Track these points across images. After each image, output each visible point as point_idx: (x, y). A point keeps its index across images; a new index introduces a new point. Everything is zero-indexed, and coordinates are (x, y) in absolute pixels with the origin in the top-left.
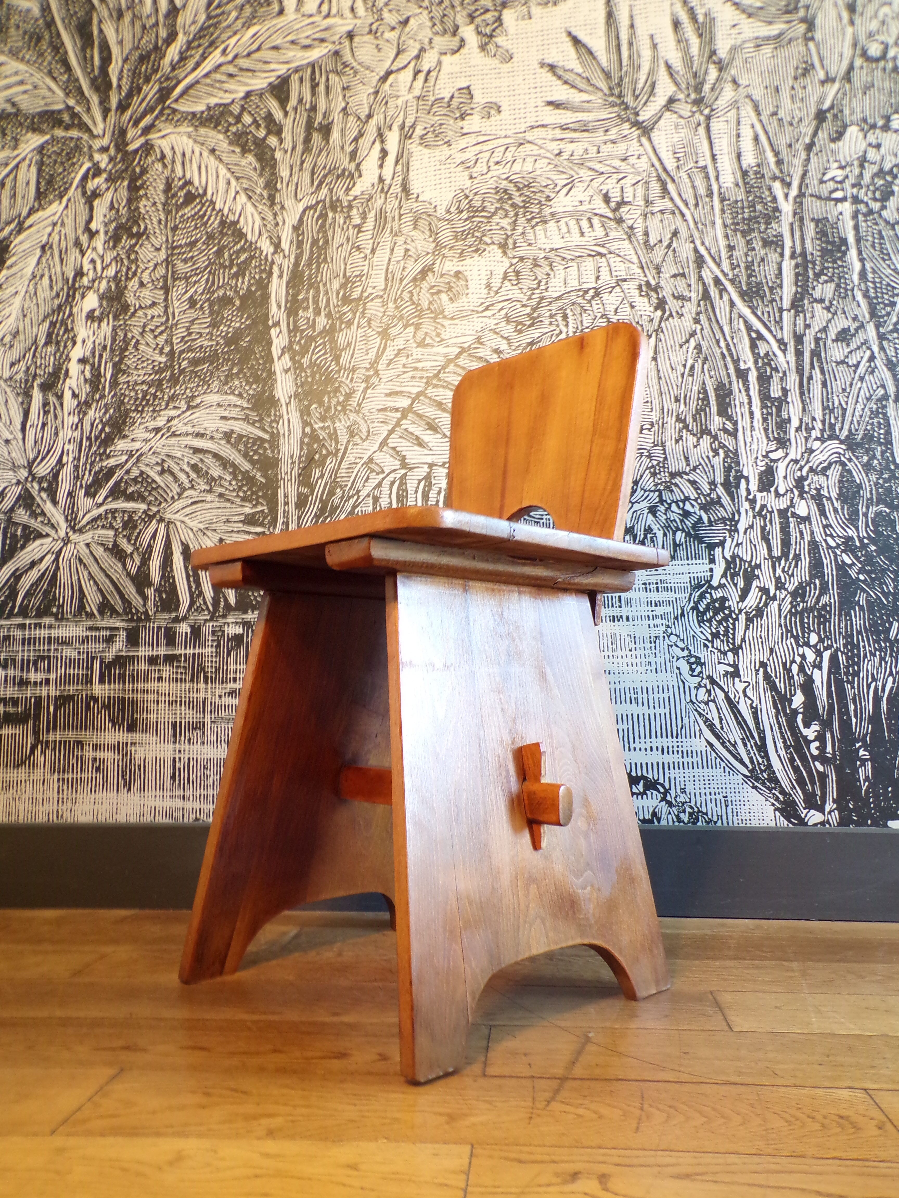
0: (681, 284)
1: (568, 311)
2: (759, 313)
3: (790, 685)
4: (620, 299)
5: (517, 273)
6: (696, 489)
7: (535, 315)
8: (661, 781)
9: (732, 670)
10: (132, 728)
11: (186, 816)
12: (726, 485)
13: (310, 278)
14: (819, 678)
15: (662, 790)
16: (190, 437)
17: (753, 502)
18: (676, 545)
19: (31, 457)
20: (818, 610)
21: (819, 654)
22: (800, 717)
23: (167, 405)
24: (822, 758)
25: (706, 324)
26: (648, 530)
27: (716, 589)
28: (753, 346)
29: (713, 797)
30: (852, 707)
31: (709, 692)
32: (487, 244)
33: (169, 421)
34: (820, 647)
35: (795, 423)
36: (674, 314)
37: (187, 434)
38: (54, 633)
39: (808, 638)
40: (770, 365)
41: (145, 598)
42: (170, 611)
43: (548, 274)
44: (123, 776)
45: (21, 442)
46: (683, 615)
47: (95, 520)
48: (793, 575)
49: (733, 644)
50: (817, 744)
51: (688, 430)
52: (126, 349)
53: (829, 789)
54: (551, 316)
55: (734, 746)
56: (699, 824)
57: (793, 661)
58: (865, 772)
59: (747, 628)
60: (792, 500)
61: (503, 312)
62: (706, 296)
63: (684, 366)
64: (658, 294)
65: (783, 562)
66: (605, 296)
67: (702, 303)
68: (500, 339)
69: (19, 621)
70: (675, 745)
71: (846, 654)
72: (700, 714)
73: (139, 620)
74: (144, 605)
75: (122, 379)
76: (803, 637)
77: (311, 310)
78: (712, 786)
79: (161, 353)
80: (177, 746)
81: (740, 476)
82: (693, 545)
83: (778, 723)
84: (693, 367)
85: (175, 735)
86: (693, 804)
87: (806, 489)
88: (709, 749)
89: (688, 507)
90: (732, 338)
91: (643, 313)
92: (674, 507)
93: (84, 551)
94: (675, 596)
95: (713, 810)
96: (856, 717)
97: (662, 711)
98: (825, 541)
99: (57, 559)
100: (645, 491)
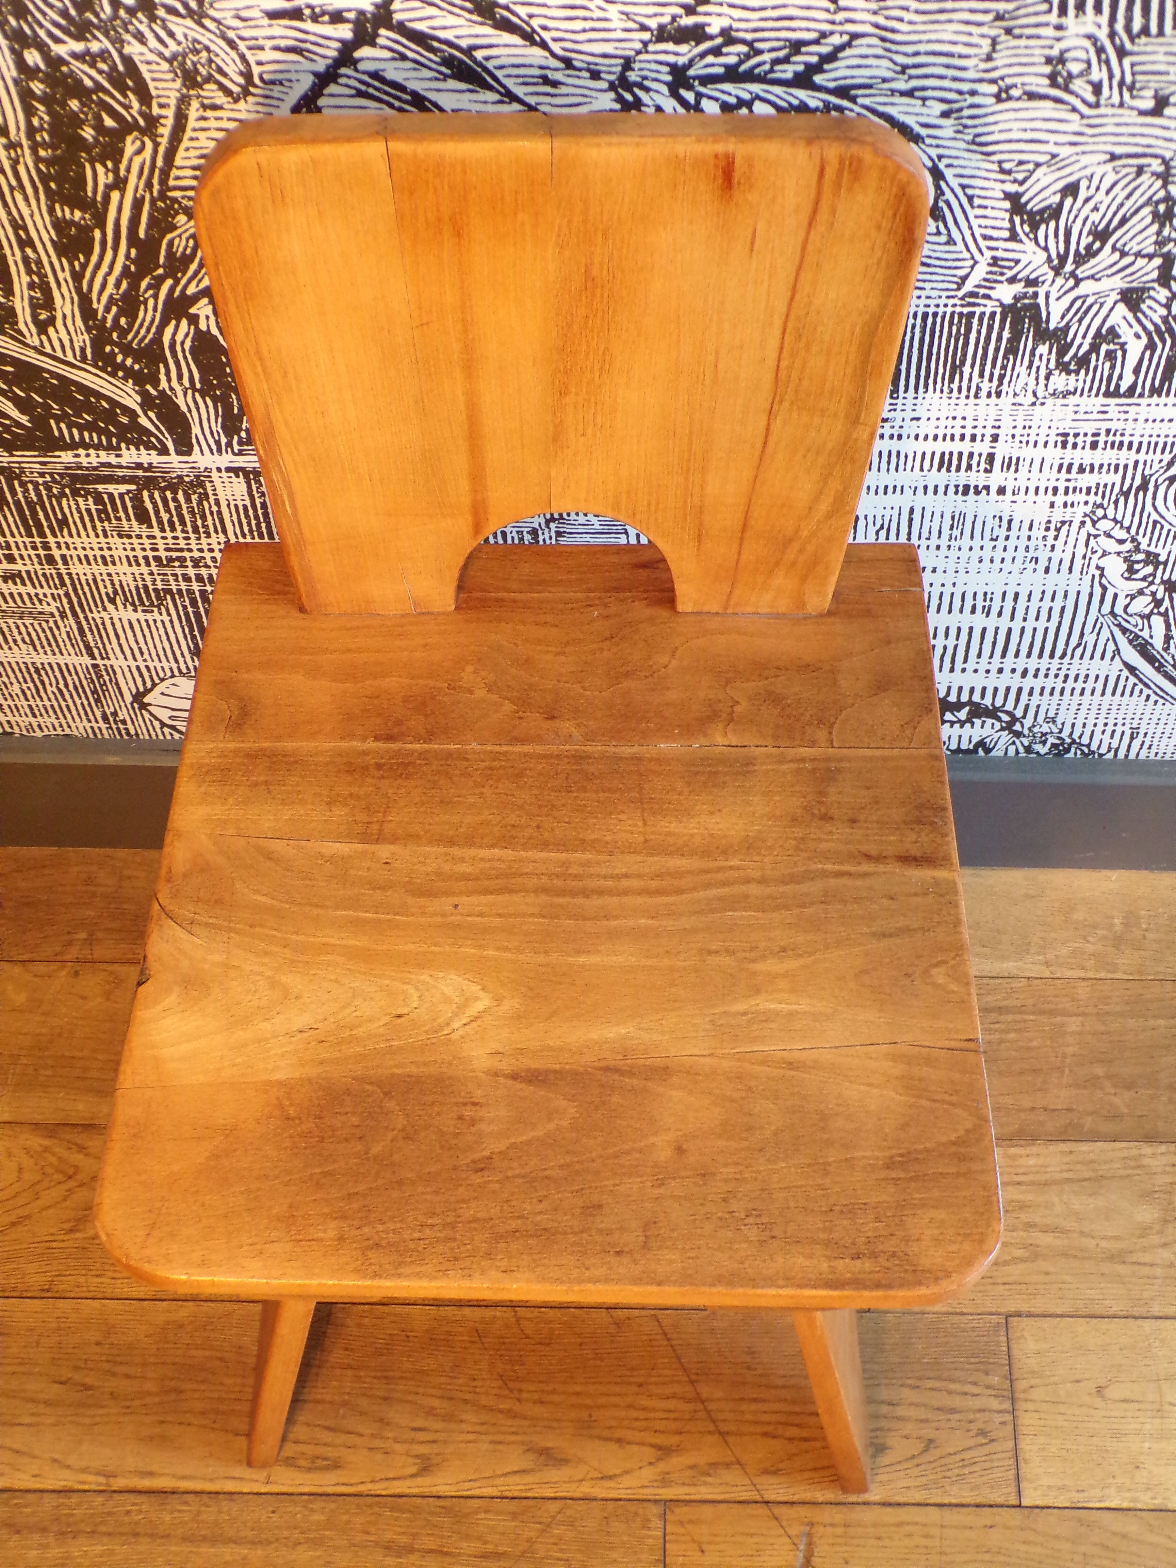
8: (1008, 708)
15: (1006, 718)
26: (1107, 336)
29: (1110, 728)
31: (1158, 602)
56: (1069, 755)
78: (1112, 716)
86: (1064, 735)
88: (1125, 673)
95: (1103, 742)
97: (1041, 625)
100: (1123, 254)
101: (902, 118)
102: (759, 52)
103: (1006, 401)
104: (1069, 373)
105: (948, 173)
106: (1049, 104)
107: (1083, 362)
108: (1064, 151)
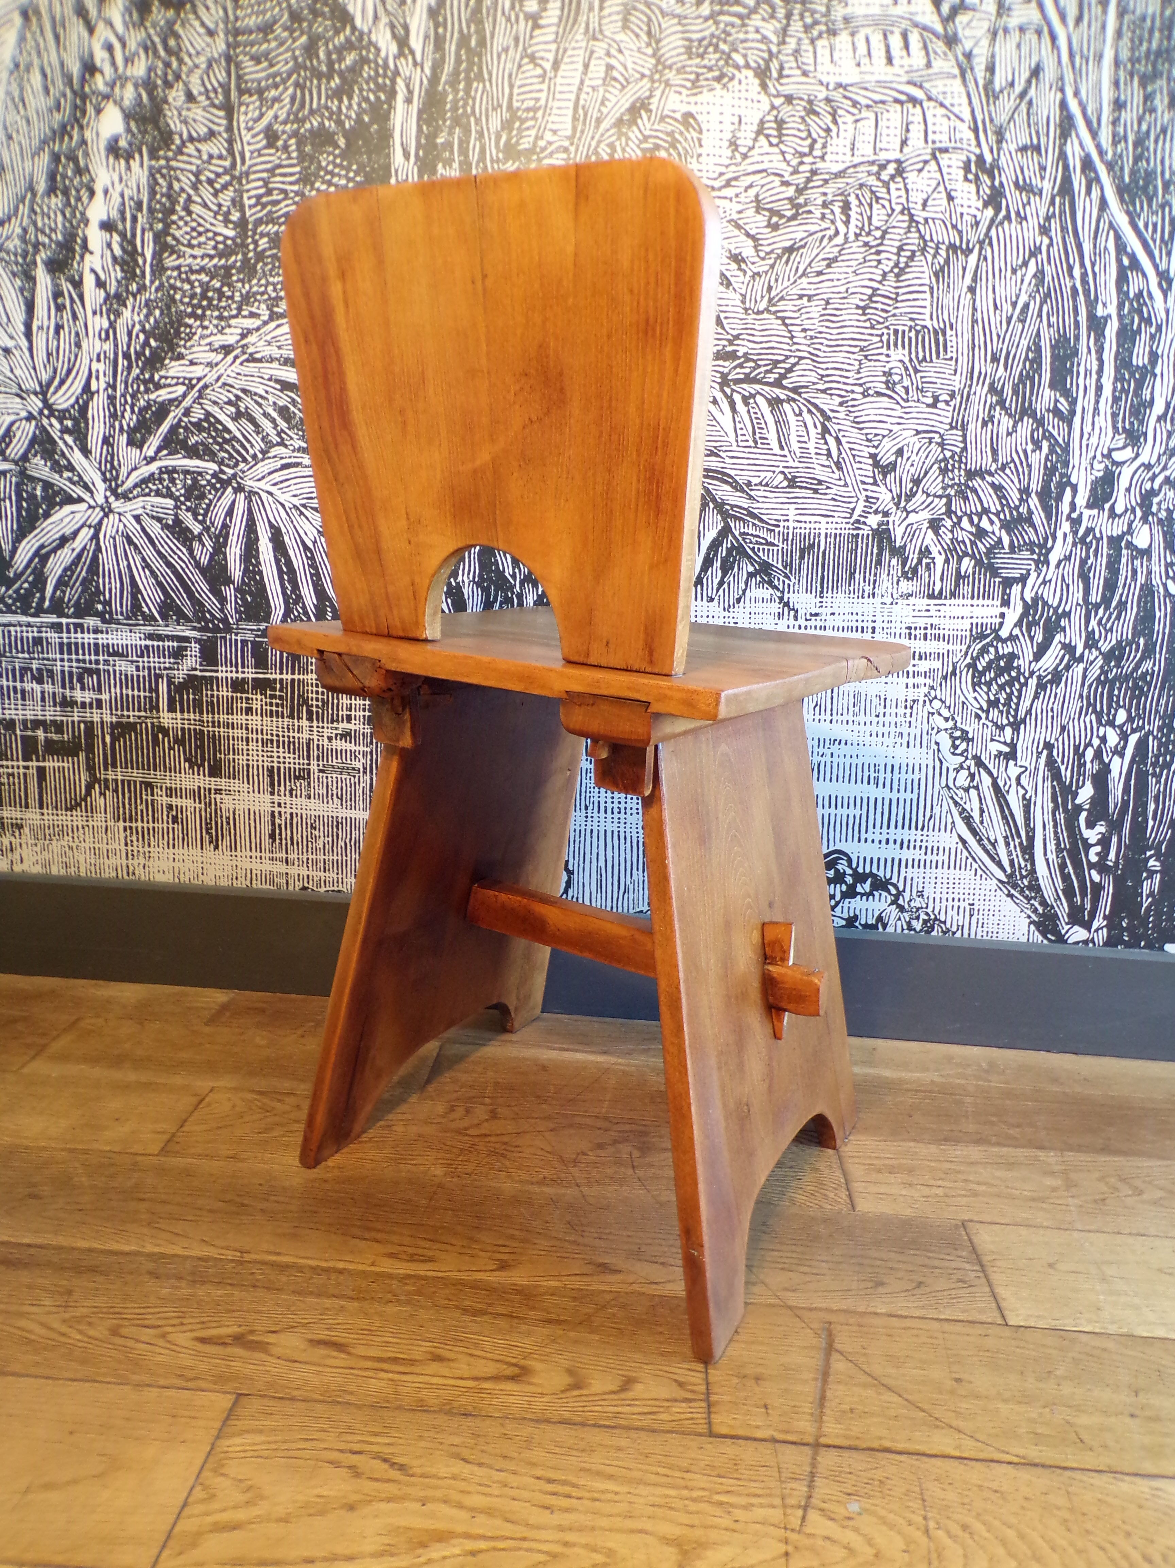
0: (1030, 162)
1: (852, 199)
2: (1141, 225)
3: (1079, 774)
4: (934, 183)
5: (780, 124)
6: (999, 498)
7: (801, 200)
8: (894, 880)
9: (1006, 749)
10: (215, 771)
11: (291, 882)
12: (1044, 495)
13: (455, 109)
14: (1118, 767)
15: (893, 891)
16: (275, 365)
17: (1076, 523)
18: (959, 577)
19: (45, 377)
20: (1135, 680)
21: (1124, 737)
22: (1084, 815)
23: (240, 309)
24: (1101, 867)
25: (1058, 239)
26: (925, 552)
27: (1004, 641)
28: (1122, 279)
29: (956, 904)
30: (1152, 807)
31: (972, 776)
32: (737, 67)
33: (243, 336)
34: (1128, 728)
35: (1159, 408)
36: (1013, 215)
37: (272, 360)
38: (102, 639)
39: (1115, 716)
40: (1140, 312)
41: (223, 600)
42: (259, 621)
43: (828, 130)
44: (207, 830)
45: (27, 353)
46: (954, 673)
47: (145, 481)
48: (1111, 630)
49: (1015, 717)
50: (1098, 849)
51: (1003, 407)
52: (173, 211)
53: (1103, 903)
54: (825, 205)
55: (993, 845)
56: (934, 933)
57: (1090, 744)
58: (1150, 886)
59: (1036, 696)
60: (1130, 525)
61: (752, 192)
62: (1066, 188)
63: (1014, 304)
64: (993, 178)
65: (1101, 612)
66: (911, 177)
67: (1057, 199)
68: (744, 238)
69: (53, 619)
70: (919, 838)
71: (1160, 740)
72: (956, 803)
73: (216, 629)
74: (222, 610)
75: (170, 261)
76: (1108, 715)
77: (456, 165)
78: (956, 891)
79: (226, 221)
80: (276, 797)
81: (1066, 483)
82: (984, 577)
83: (1055, 820)
84: (1026, 306)
85: (272, 785)
86: (929, 910)
87: (1154, 509)
88: (960, 846)
89: (985, 524)
90: (1093, 264)
91: (965, 210)
92: (965, 523)
93: (133, 527)
94: (947, 647)
95: (953, 919)
96: (1154, 818)
97: (908, 796)
98: (1165, 586)
99: (96, 536)
100: (928, 495)
101: (822, 406)
102: (759, 366)
103: (878, 600)
104: (908, 579)
105: (843, 440)
106: (886, 399)
107: (915, 571)
108: (895, 428)
